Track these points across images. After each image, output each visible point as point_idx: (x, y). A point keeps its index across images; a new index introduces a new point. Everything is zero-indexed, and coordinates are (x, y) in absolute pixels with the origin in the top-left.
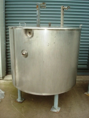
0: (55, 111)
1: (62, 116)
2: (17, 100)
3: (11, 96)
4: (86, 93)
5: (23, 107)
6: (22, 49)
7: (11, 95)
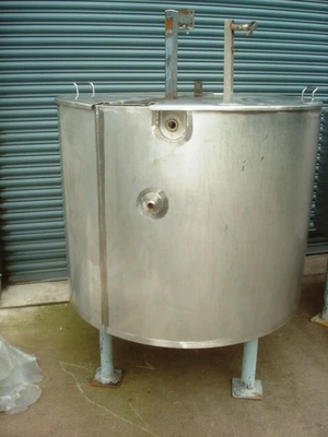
0: (248, 393)
1: (277, 408)
2: (97, 377)
3: (67, 368)
4: (316, 319)
5: (130, 400)
6: (143, 188)
7: (62, 363)
